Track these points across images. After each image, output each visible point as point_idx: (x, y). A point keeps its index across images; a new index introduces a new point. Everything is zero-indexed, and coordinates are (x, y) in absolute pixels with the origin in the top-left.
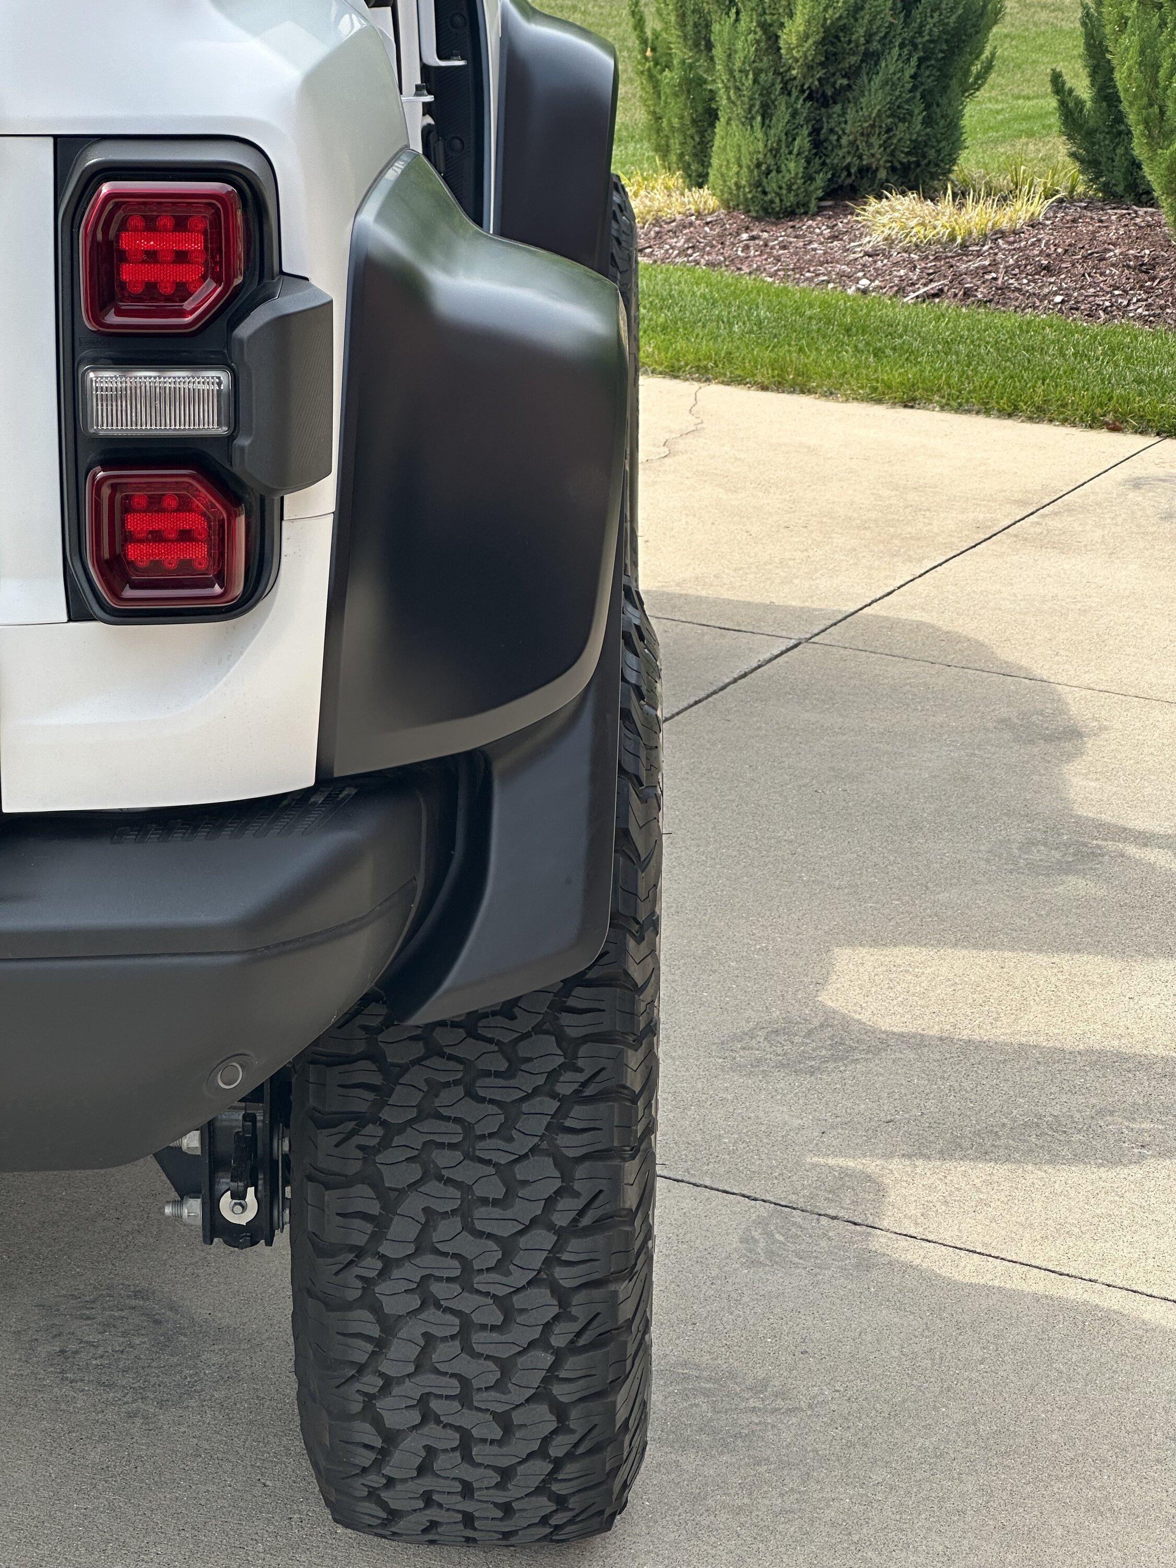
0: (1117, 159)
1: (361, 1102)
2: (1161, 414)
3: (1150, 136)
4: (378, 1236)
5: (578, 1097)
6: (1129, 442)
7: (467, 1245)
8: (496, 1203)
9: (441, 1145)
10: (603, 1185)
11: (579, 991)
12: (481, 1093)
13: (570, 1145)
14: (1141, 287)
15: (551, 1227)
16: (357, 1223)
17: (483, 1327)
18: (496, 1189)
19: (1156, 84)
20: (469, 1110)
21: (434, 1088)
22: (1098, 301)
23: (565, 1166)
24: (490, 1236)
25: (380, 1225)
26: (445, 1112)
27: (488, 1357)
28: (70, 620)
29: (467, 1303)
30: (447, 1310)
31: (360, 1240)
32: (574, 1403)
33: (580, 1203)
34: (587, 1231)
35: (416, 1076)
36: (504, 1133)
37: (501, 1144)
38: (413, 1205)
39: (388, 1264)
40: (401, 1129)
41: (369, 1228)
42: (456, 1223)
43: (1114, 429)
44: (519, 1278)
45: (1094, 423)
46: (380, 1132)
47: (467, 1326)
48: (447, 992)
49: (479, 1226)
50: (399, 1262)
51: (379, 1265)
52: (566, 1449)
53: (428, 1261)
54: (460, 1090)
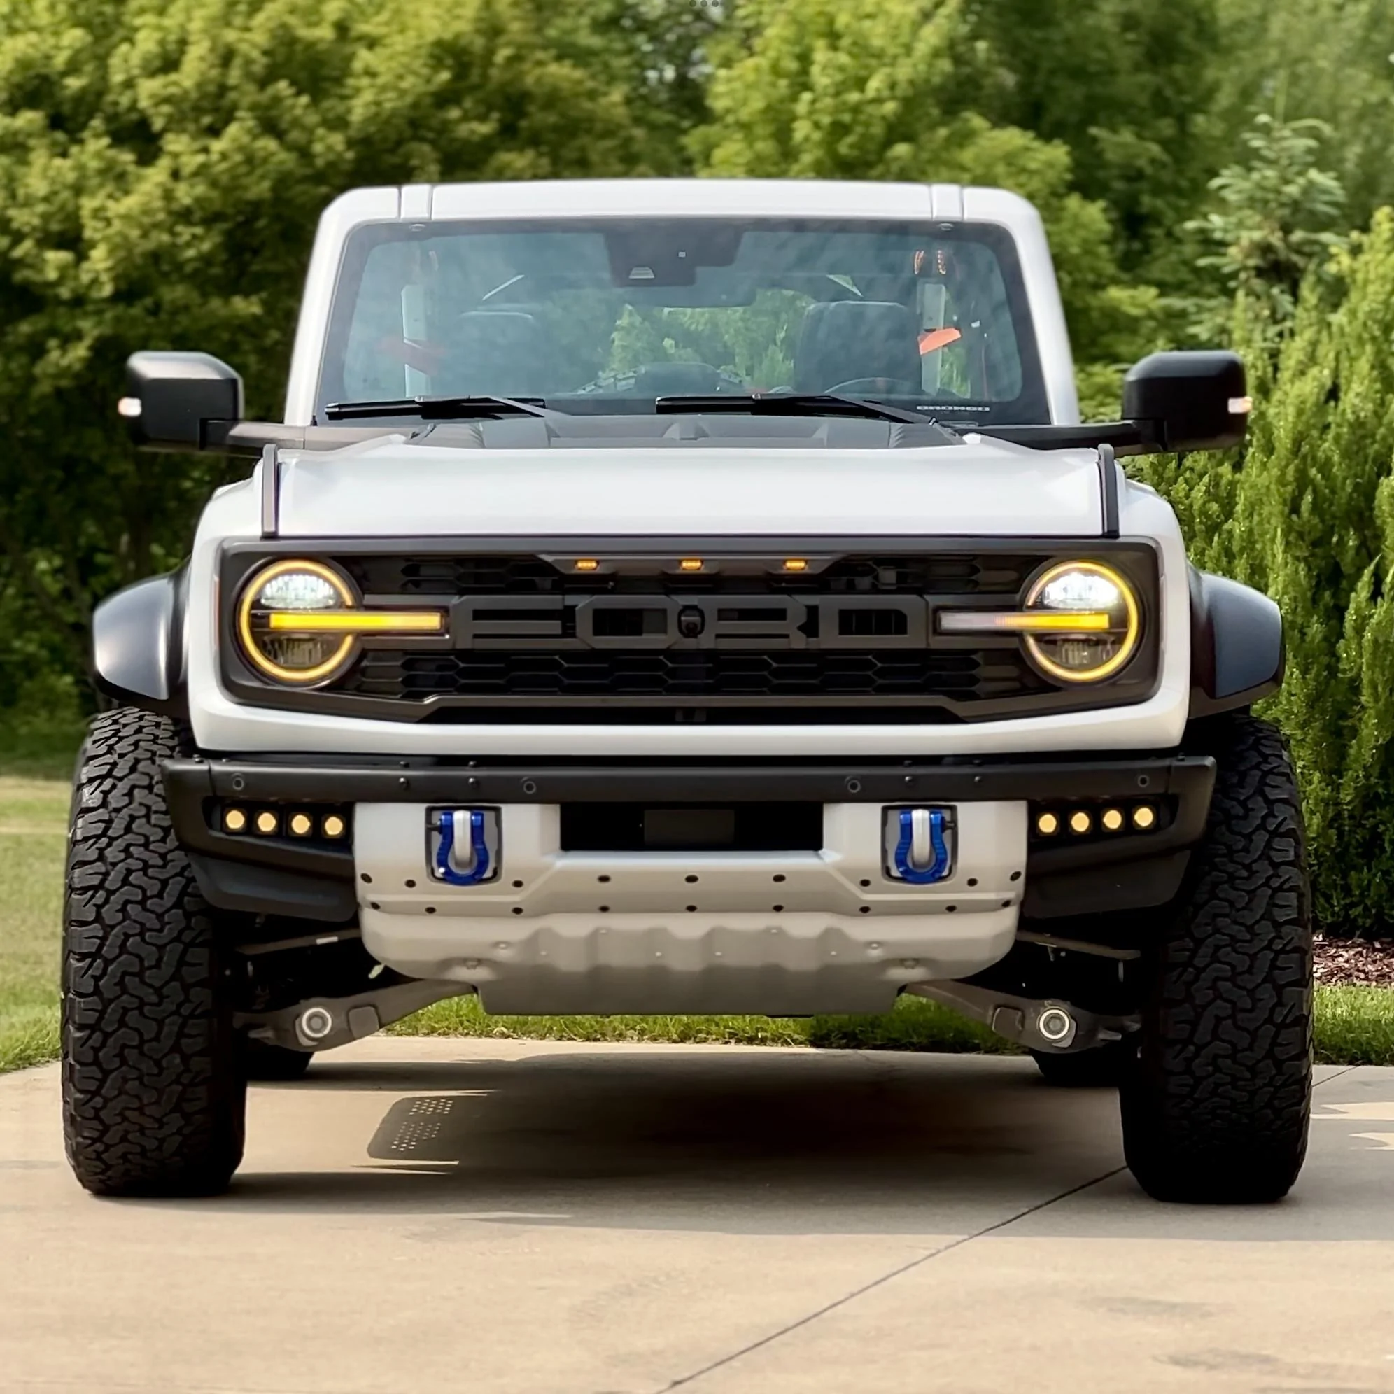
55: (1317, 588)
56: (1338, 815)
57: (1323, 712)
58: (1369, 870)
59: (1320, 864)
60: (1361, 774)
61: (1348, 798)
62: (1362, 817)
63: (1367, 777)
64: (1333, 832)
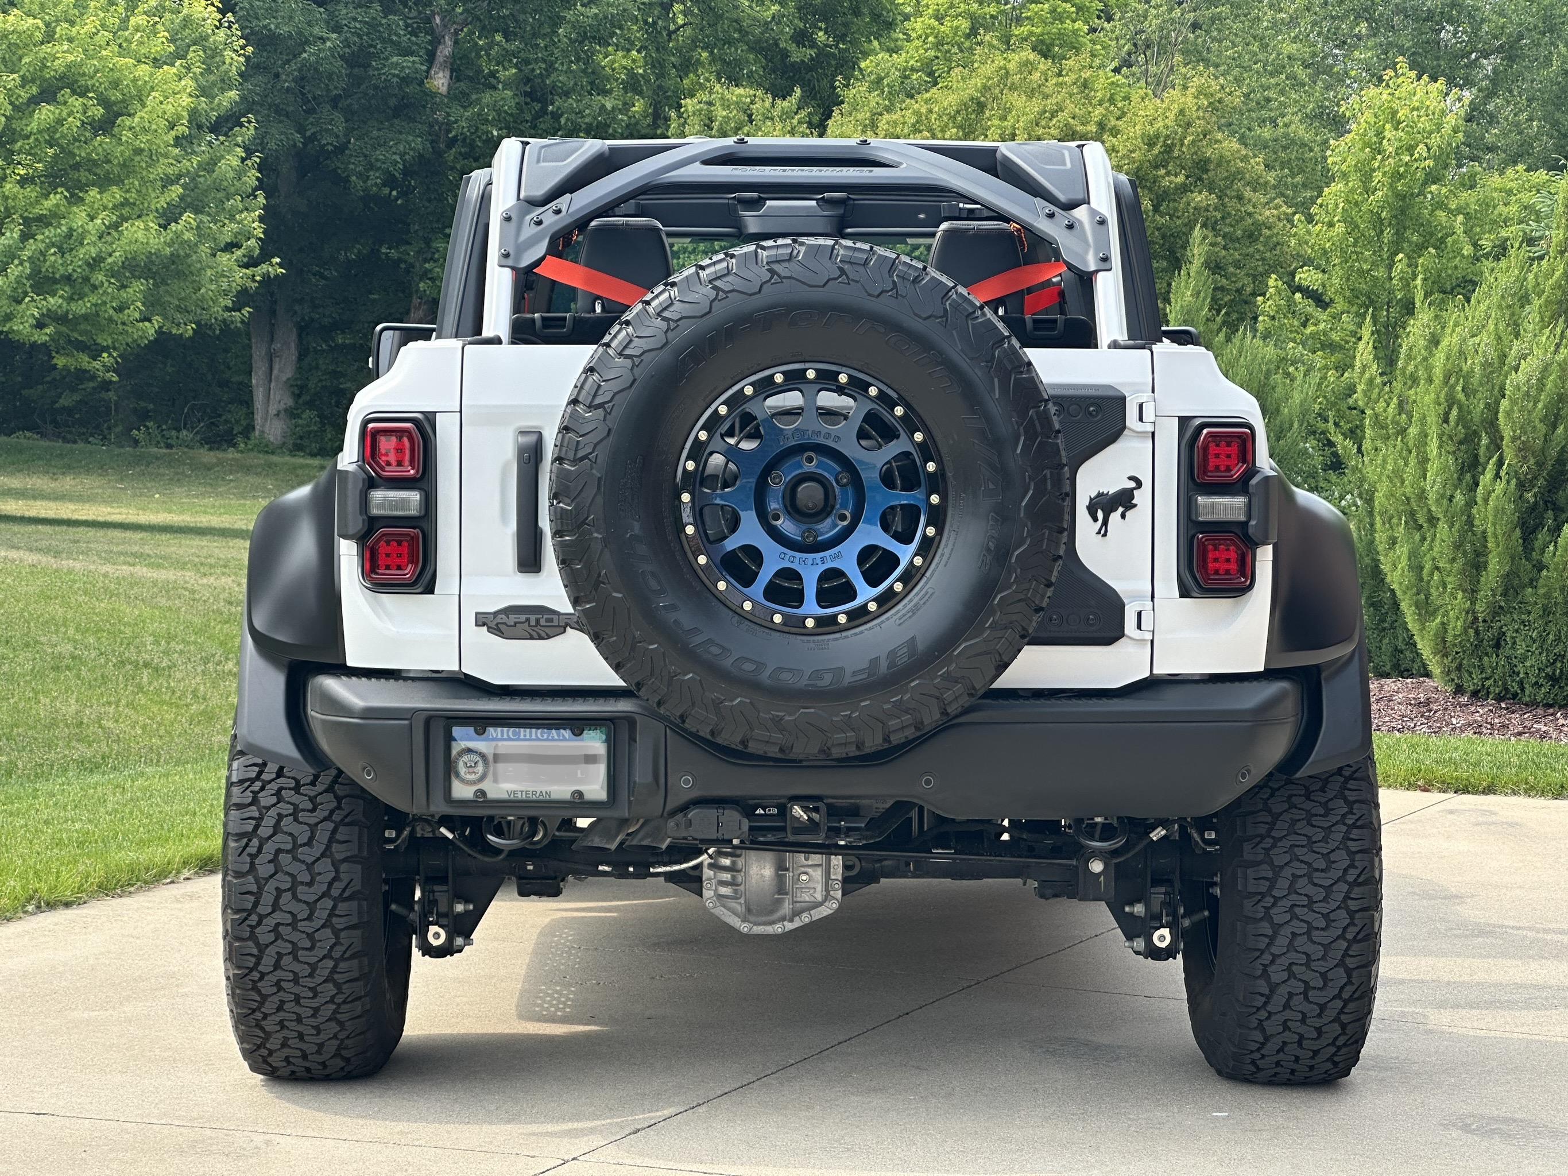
0: (1384, 647)
1: (1262, 829)
2: (1457, 779)
3: (1419, 614)
4: (1271, 887)
5: (1354, 826)
6: (1435, 796)
7: (1310, 890)
8: (1322, 871)
9: (1298, 846)
10: (1366, 864)
11: (1351, 782)
12: (1314, 823)
13: (1354, 846)
14: (1422, 716)
15: (1346, 882)
16: (1262, 882)
17: (1317, 928)
18: (1323, 865)
19: (1421, 580)
20: (1309, 831)
21: (1294, 822)
22: (1393, 725)
23: (1351, 854)
24: (1320, 886)
25: (1273, 882)
26: (1299, 831)
27: (1319, 944)
28: (1181, 597)
29: (1310, 917)
30: (1302, 920)
31: (1264, 889)
32: (1354, 969)
33: (1358, 871)
34: (1360, 885)
35: (1286, 817)
36: (1325, 840)
37: (1323, 845)
38: (1287, 872)
39: (1276, 899)
40: (1281, 839)
41: (1268, 884)
42: (1305, 880)
43: (1426, 790)
44: (1334, 905)
45: (1411, 786)
46: (1271, 841)
47: (1311, 928)
48: (1312, 763)
49: (1316, 881)
50: (1281, 898)
51: (1272, 900)
52: (1350, 994)
53: (1294, 897)
54: (1305, 822)
55: (1462, 471)
56: (1476, 619)
57: (1465, 553)
58: (1497, 656)
59: (1464, 651)
60: (1490, 593)
61: (1481, 609)
62: (1492, 622)
63: (1494, 595)
64: (1471, 632)
